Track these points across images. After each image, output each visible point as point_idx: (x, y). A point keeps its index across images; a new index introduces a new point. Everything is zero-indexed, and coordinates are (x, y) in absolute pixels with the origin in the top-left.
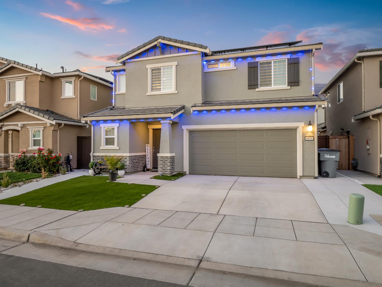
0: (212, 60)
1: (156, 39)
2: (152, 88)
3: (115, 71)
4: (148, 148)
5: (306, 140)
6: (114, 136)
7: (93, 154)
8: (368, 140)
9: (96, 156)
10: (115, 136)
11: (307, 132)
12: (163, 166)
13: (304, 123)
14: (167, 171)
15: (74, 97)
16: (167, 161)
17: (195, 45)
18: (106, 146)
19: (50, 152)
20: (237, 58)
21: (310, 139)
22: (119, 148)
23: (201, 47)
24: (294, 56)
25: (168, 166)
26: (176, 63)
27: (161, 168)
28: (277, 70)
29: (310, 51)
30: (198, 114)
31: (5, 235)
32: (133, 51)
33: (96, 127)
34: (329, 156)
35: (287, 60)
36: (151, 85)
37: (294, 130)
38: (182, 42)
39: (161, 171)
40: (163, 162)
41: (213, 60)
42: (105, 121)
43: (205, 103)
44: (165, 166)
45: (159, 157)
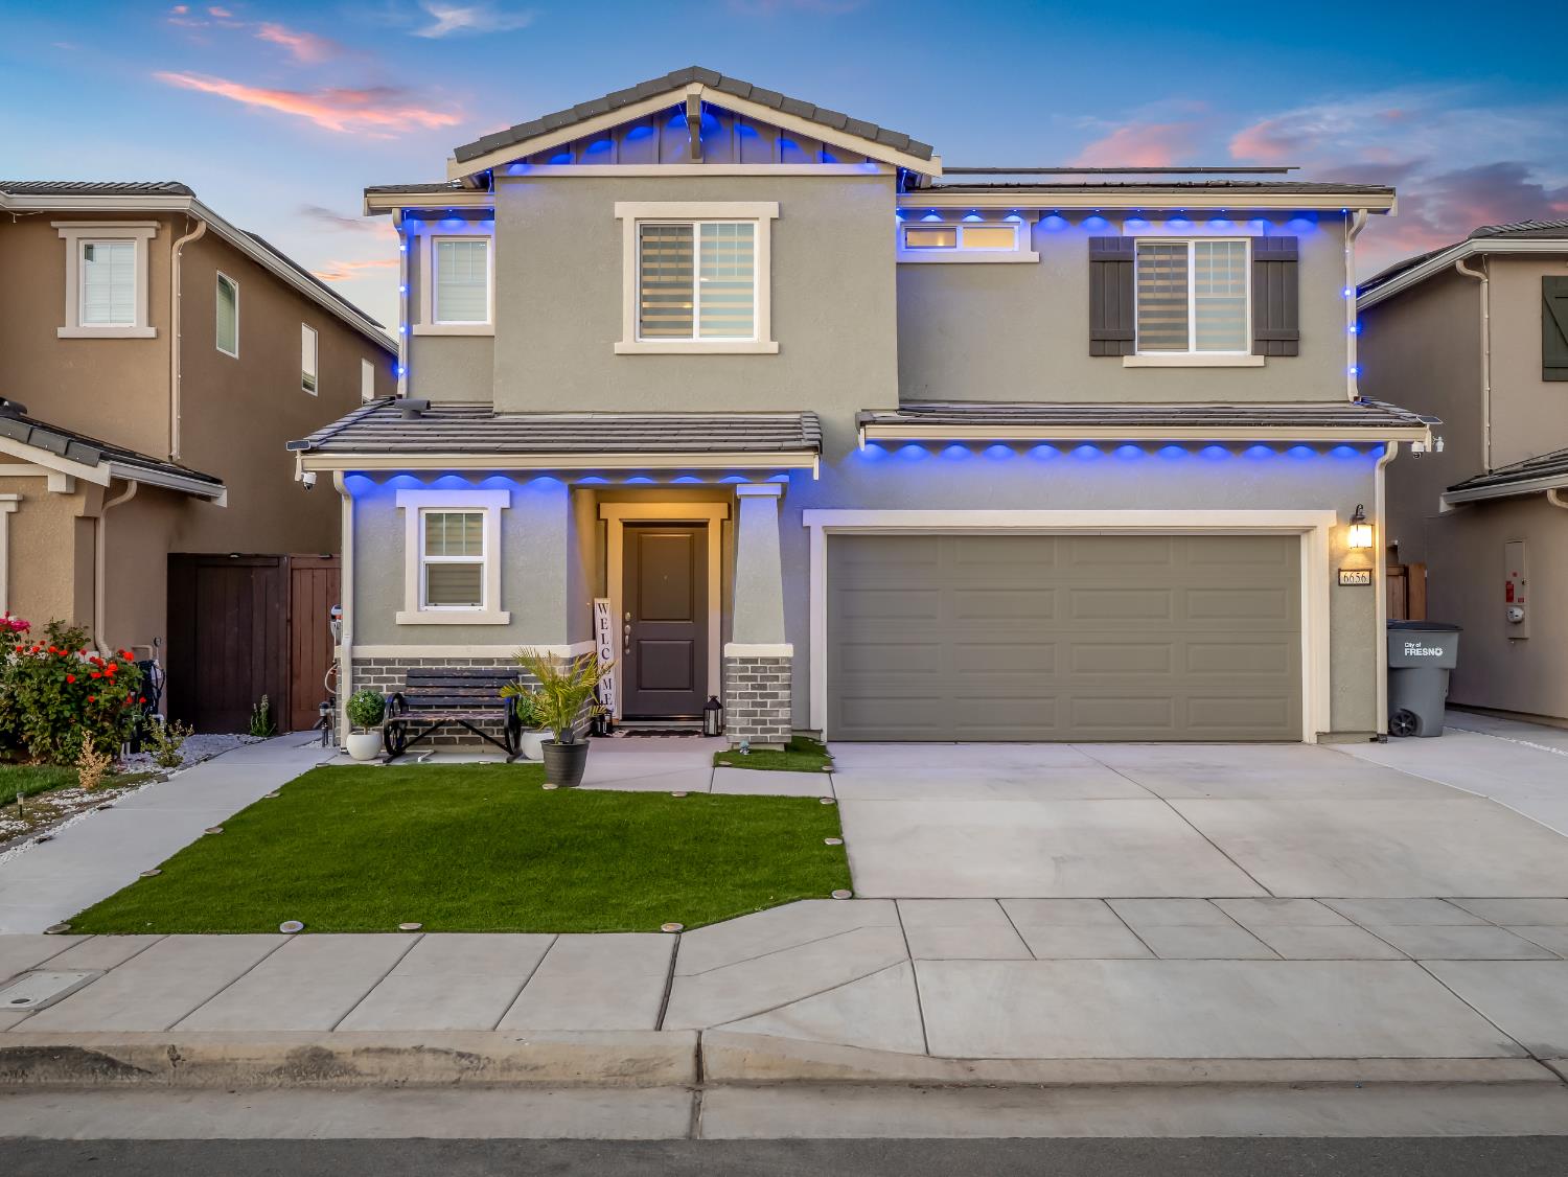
0: (928, 212)
1: (676, 82)
2: (641, 321)
3: (409, 214)
4: (603, 615)
5: (1342, 582)
6: (481, 554)
7: (352, 651)
8: (1516, 582)
9: (368, 662)
10: (488, 558)
11: (1346, 553)
12: (755, 704)
13: (1337, 514)
14: (776, 730)
15: (151, 332)
16: (776, 679)
17: (876, 135)
18: (432, 608)
19: (67, 642)
20: (1044, 214)
21: (1356, 579)
22: (512, 617)
23: (904, 145)
24: (1280, 231)
25: (782, 704)
26: (771, 209)
27: (744, 714)
28: (1212, 282)
29: (1340, 217)
30: (878, 460)
31: (544, 1067)
32: (549, 125)
33: (367, 507)
34: (1422, 647)
35: (1248, 241)
36: (638, 305)
37: (1290, 541)
38: (812, 114)
39: (743, 730)
40: (753, 687)
41: (937, 212)
42: (427, 479)
43: (913, 408)
44: (764, 705)
45: (734, 661)
